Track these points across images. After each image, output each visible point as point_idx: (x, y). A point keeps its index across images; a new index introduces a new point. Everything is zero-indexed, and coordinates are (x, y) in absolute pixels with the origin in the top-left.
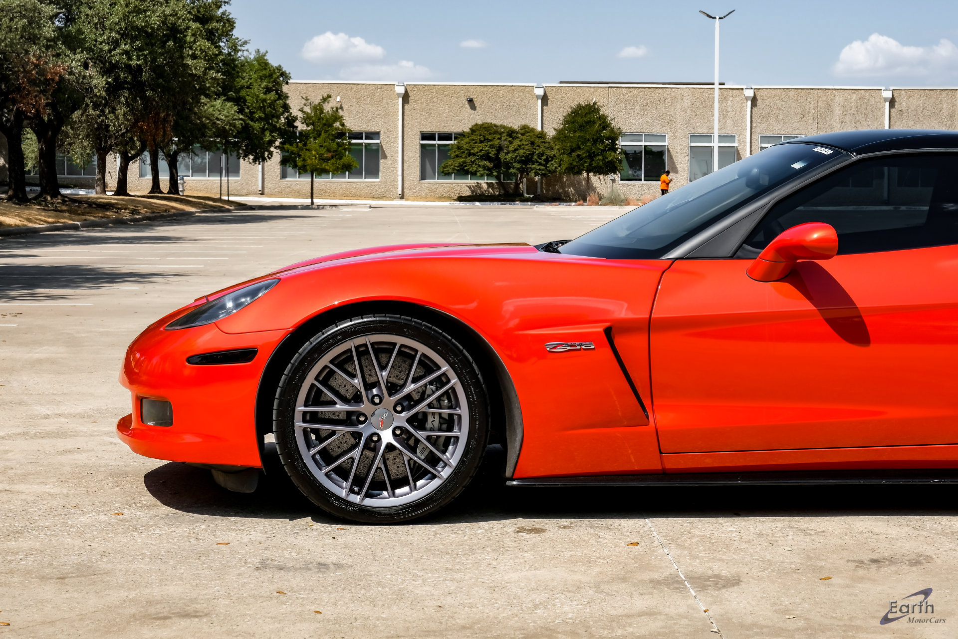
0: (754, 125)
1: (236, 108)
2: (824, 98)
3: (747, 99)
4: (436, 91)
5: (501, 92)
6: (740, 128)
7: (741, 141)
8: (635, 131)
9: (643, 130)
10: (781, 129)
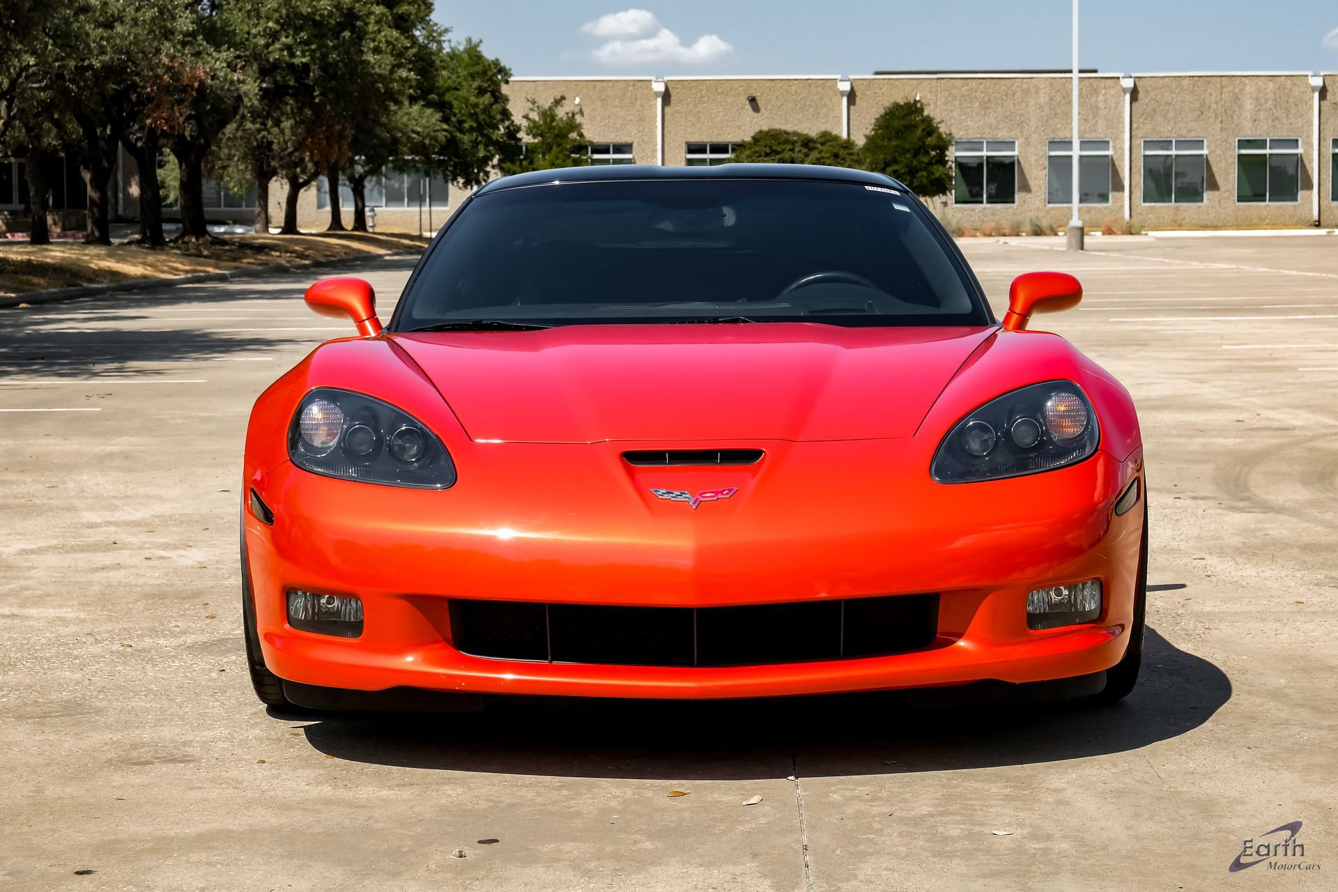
0: (1135, 126)
1: (438, 116)
2: (1230, 88)
3: (1125, 91)
4: (707, 88)
5: (793, 88)
6: (1115, 131)
7: (1118, 147)
8: (973, 136)
9: (984, 136)
10: (1172, 130)
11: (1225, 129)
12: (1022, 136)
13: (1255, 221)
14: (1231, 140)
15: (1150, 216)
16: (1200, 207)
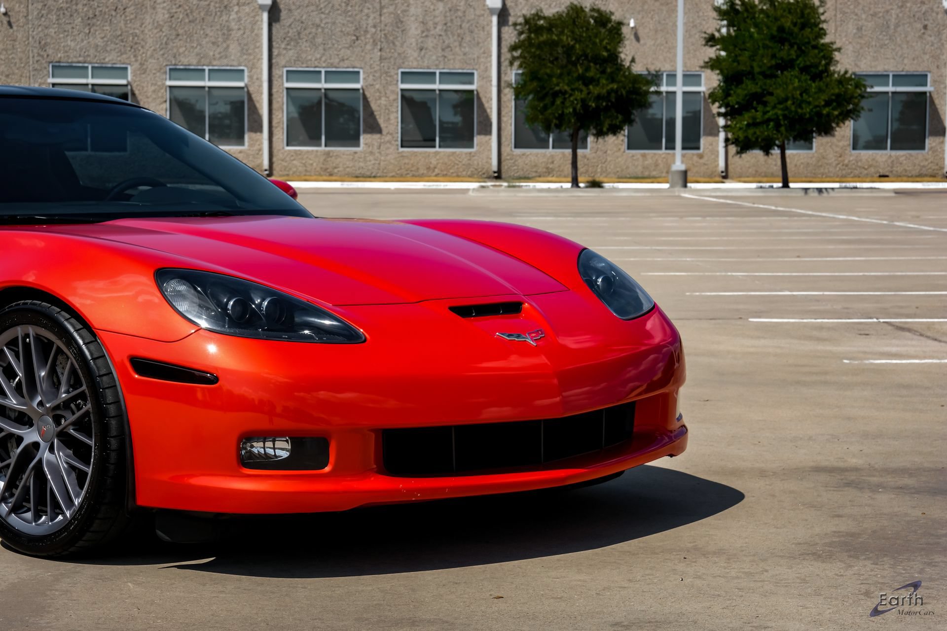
6: (252, 57)
7: (255, 77)
8: (75, 60)
9: (89, 59)
10: (320, 59)
11: (385, 59)
12: (136, 61)
13: (421, 171)
14: (392, 72)
15: (295, 162)
16: (356, 153)
